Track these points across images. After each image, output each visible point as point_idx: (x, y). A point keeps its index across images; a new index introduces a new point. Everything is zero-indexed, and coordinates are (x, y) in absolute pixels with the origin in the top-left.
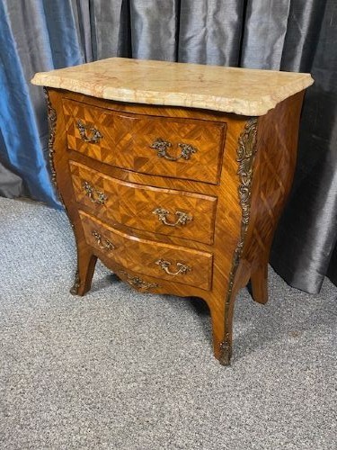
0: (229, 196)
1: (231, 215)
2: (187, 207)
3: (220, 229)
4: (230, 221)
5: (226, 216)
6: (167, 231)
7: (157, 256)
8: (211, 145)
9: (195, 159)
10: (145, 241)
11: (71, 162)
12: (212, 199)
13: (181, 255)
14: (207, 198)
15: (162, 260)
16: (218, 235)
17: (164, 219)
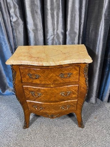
0: (82, 83)
3: (80, 92)
4: (83, 89)
7: (60, 106)
8: (77, 71)
11: (24, 86)
12: (78, 85)
14: (76, 85)
16: (80, 94)
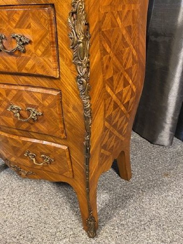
0: (70, 89)
1: (74, 108)
2: (35, 103)
3: (69, 123)
4: (74, 114)
5: (71, 110)
6: (24, 126)
9: (30, 51)
10: (11, 136)
12: (55, 93)
13: (42, 148)
14: (50, 92)
15: (29, 152)
16: (69, 129)
17: (18, 115)
